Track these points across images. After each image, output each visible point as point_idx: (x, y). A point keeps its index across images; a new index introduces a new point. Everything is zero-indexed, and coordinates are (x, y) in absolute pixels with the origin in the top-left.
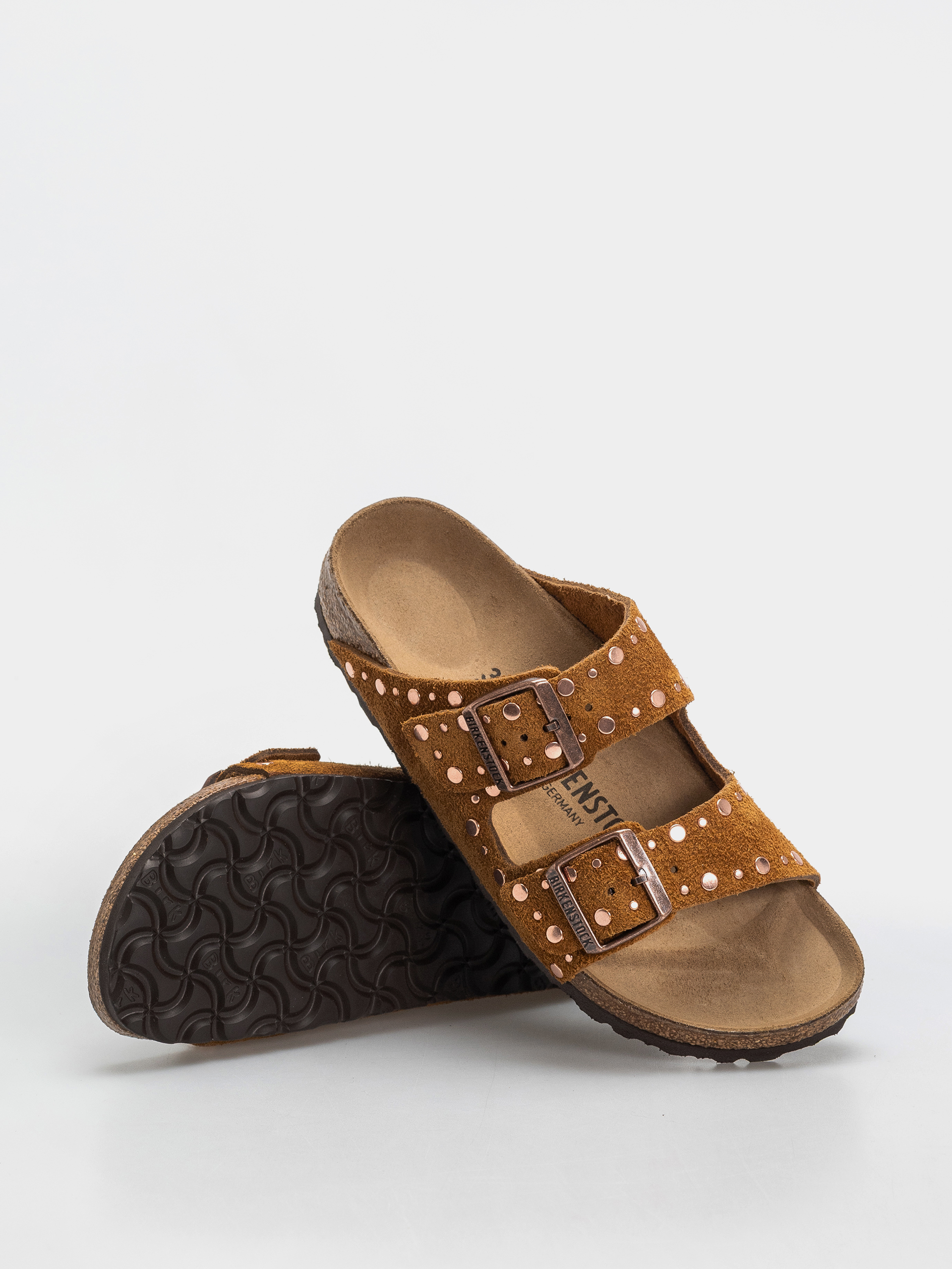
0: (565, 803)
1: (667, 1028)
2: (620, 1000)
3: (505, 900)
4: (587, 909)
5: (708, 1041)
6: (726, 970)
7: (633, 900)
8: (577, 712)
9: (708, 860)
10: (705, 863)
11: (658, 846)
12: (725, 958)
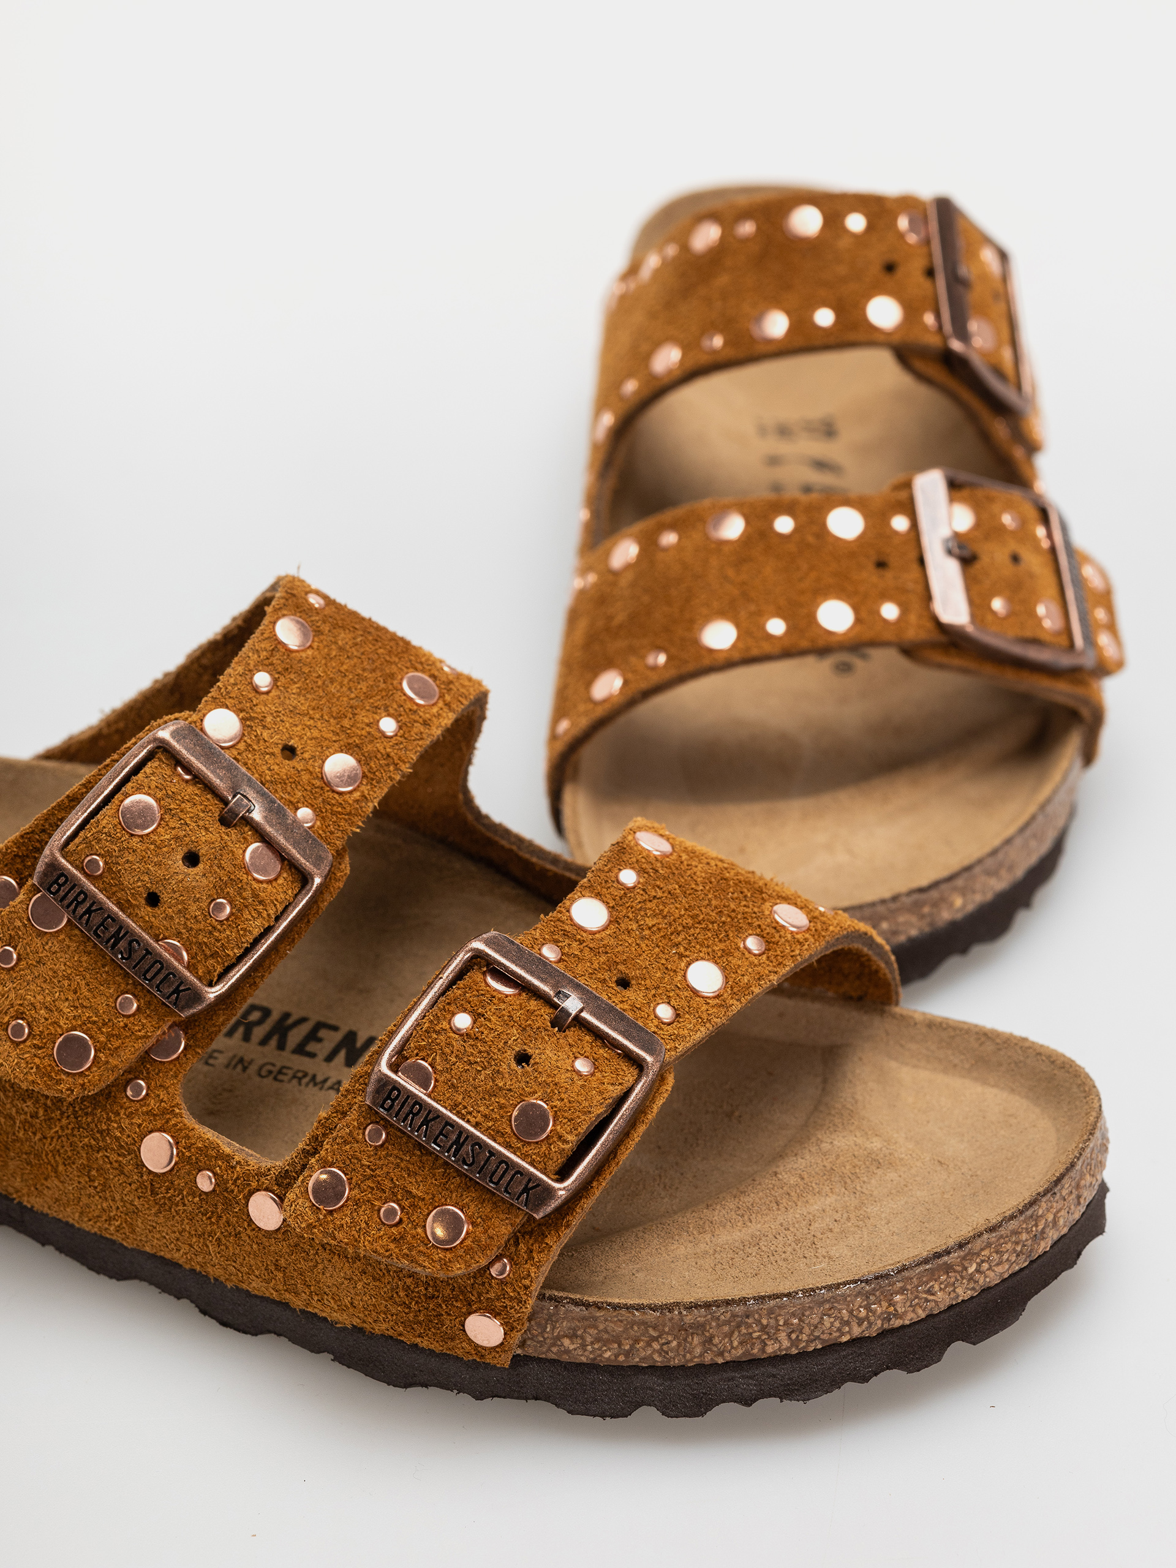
0: (319, 1078)
1: (777, 1321)
2: (651, 1309)
3: (303, 1225)
4: (490, 1124)
5: (874, 1312)
6: (823, 1199)
7: (576, 1058)
8: (269, 769)
9: (680, 939)
10: (677, 945)
11: (566, 950)
12: (806, 1176)
